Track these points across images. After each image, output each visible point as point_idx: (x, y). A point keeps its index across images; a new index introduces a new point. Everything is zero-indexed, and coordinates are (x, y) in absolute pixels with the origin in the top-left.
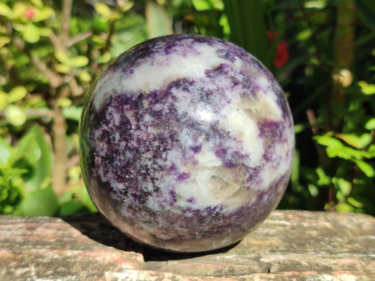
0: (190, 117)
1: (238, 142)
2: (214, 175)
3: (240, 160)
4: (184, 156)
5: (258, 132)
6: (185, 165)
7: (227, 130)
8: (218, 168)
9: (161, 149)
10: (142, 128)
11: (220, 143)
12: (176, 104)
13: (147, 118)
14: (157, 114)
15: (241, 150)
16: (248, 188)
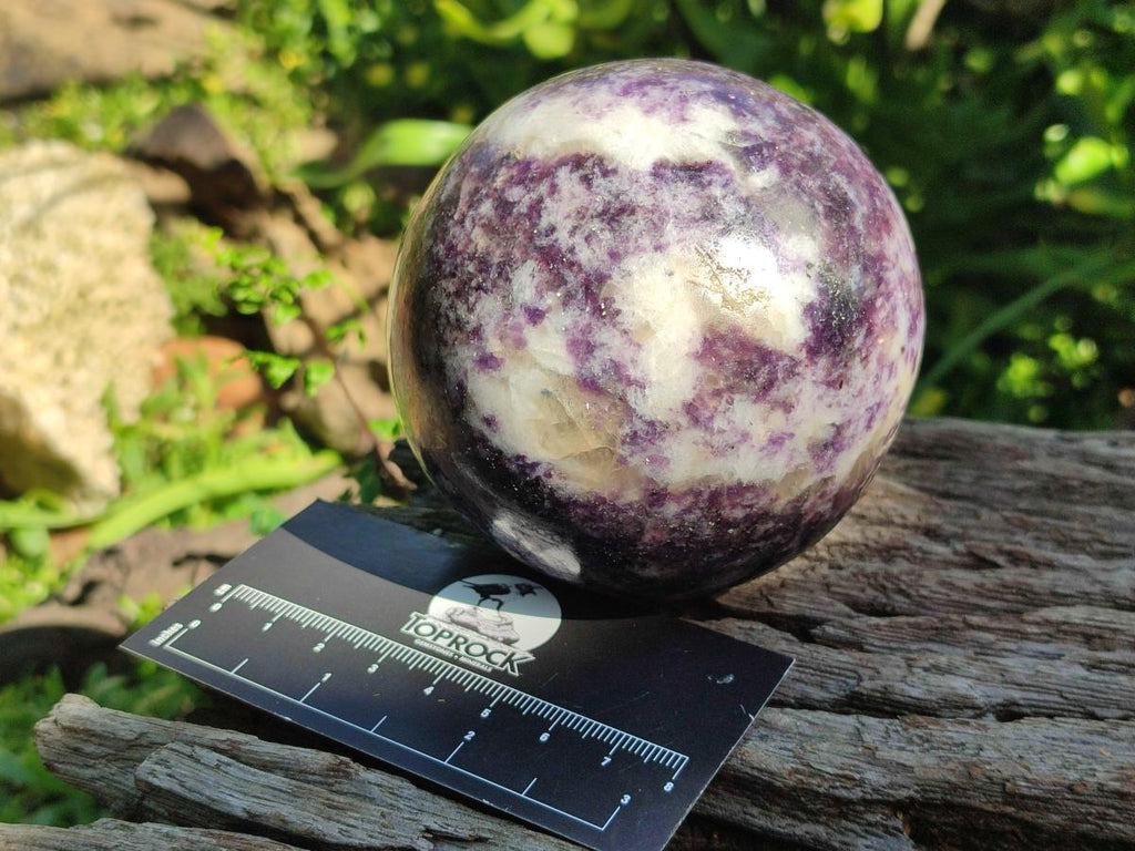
0: (556, 241)
1: (631, 342)
2: (550, 389)
3: (620, 387)
4: (506, 317)
5: (698, 346)
6: (501, 338)
7: (616, 306)
8: (562, 379)
9: (474, 284)
10: (468, 223)
11: (589, 325)
12: (548, 202)
13: (487, 208)
14: (504, 206)
15: (630, 365)
16: (622, 461)
